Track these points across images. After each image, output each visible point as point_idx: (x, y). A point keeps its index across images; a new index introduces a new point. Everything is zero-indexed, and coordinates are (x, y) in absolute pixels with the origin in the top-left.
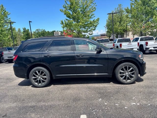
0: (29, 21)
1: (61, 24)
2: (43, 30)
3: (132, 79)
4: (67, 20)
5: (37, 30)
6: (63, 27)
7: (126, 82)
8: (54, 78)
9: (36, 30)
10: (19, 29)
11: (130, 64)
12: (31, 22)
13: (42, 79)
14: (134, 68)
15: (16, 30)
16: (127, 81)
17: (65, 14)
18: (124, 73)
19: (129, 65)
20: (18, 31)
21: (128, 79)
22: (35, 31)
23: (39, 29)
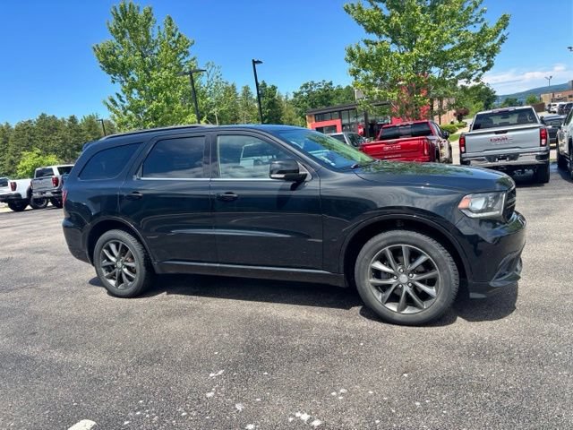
0: (253, 61)
1: (346, 60)
2: (327, 85)
3: (426, 305)
4: (367, 43)
5: (306, 86)
6: (355, 73)
7: (398, 316)
8: (158, 271)
9: (302, 88)
10: (246, 89)
11: (417, 239)
12: (260, 62)
13: (125, 270)
14: (435, 255)
15: (238, 91)
16: (403, 309)
17: (360, 22)
18: (391, 275)
19: (413, 241)
20: (244, 94)
21: (410, 301)
22: (298, 91)
23: (313, 82)
